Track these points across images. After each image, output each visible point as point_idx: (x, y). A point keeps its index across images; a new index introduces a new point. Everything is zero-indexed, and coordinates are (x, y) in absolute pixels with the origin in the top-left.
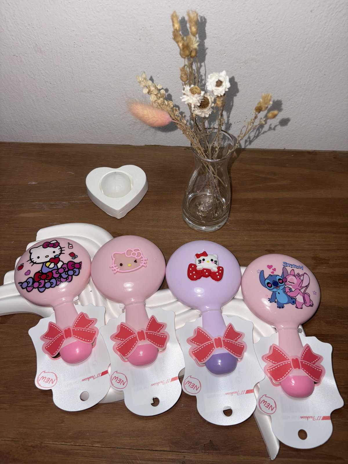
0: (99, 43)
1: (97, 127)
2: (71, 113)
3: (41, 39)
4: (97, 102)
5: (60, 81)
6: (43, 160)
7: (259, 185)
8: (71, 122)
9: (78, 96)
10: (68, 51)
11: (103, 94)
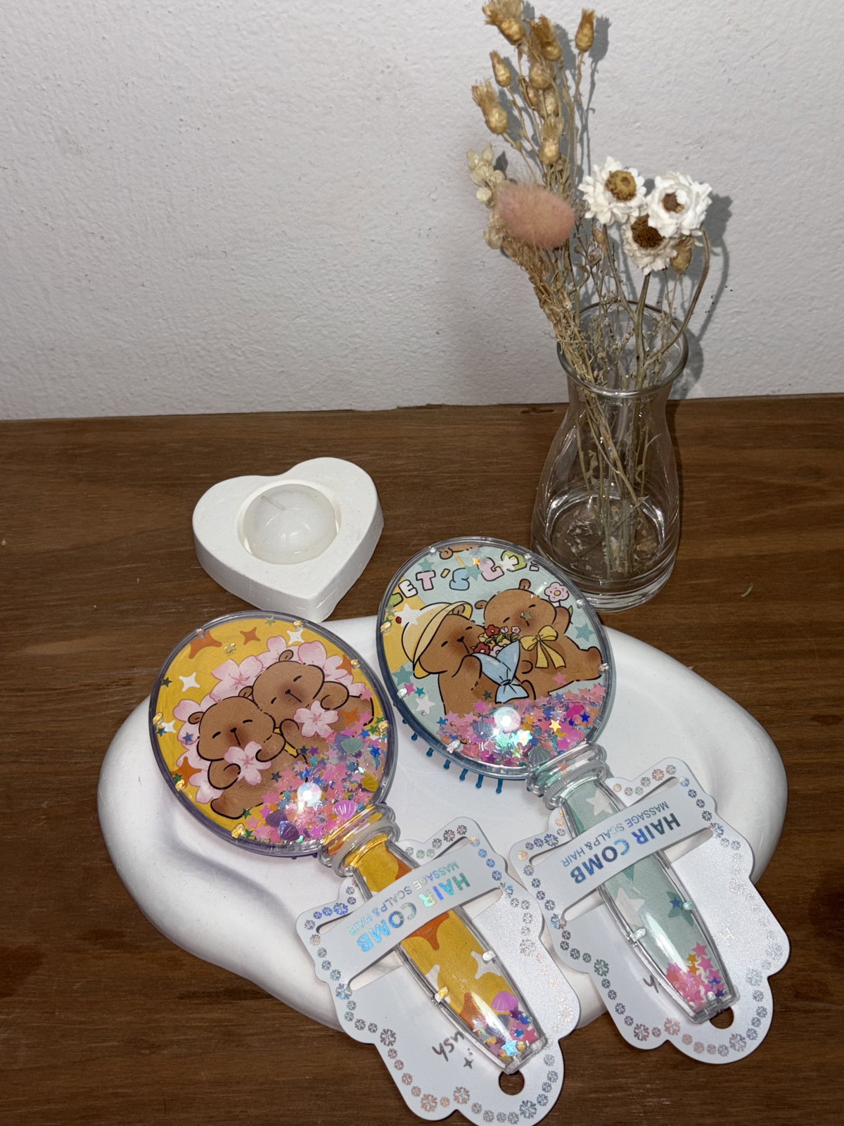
0: (254, 118)
1: (242, 358)
2: (161, 321)
3: (80, 116)
4: (243, 284)
5: (132, 231)
6: (80, 472)
7: (771, 512)
8: (160, 348)
9: (183, 270)
10: (162, 145)
11: (265, 259)
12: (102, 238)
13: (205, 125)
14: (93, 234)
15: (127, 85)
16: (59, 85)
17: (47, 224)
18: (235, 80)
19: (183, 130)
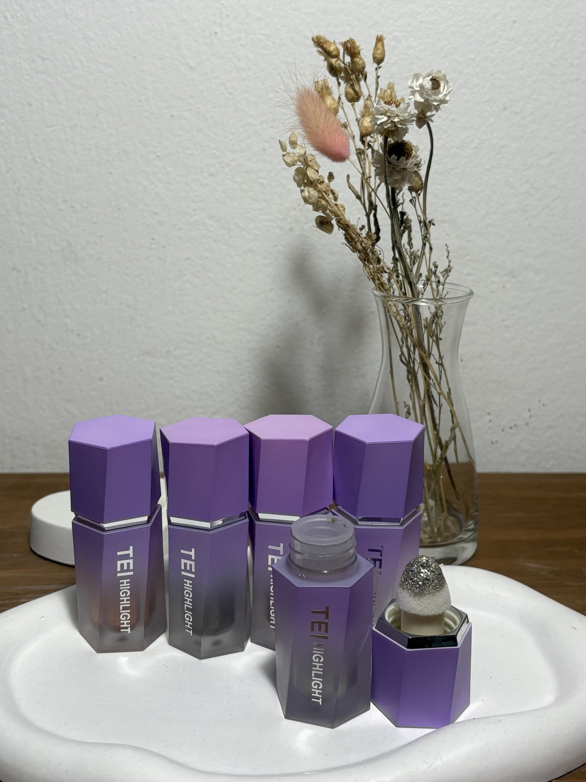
0: (204, 240)
3: (82, 232)
4: (178, 381)
5: (101, 330)
9: (134, 367)
10: (136, 259)
11: (196, 359)
12: (79, 335)
13: (169, 244)
14: (72, 331)
15: (119, 209)
16: (73, 207)
17: (39, 321)
18: (195, 210)
19: (153, 246)
